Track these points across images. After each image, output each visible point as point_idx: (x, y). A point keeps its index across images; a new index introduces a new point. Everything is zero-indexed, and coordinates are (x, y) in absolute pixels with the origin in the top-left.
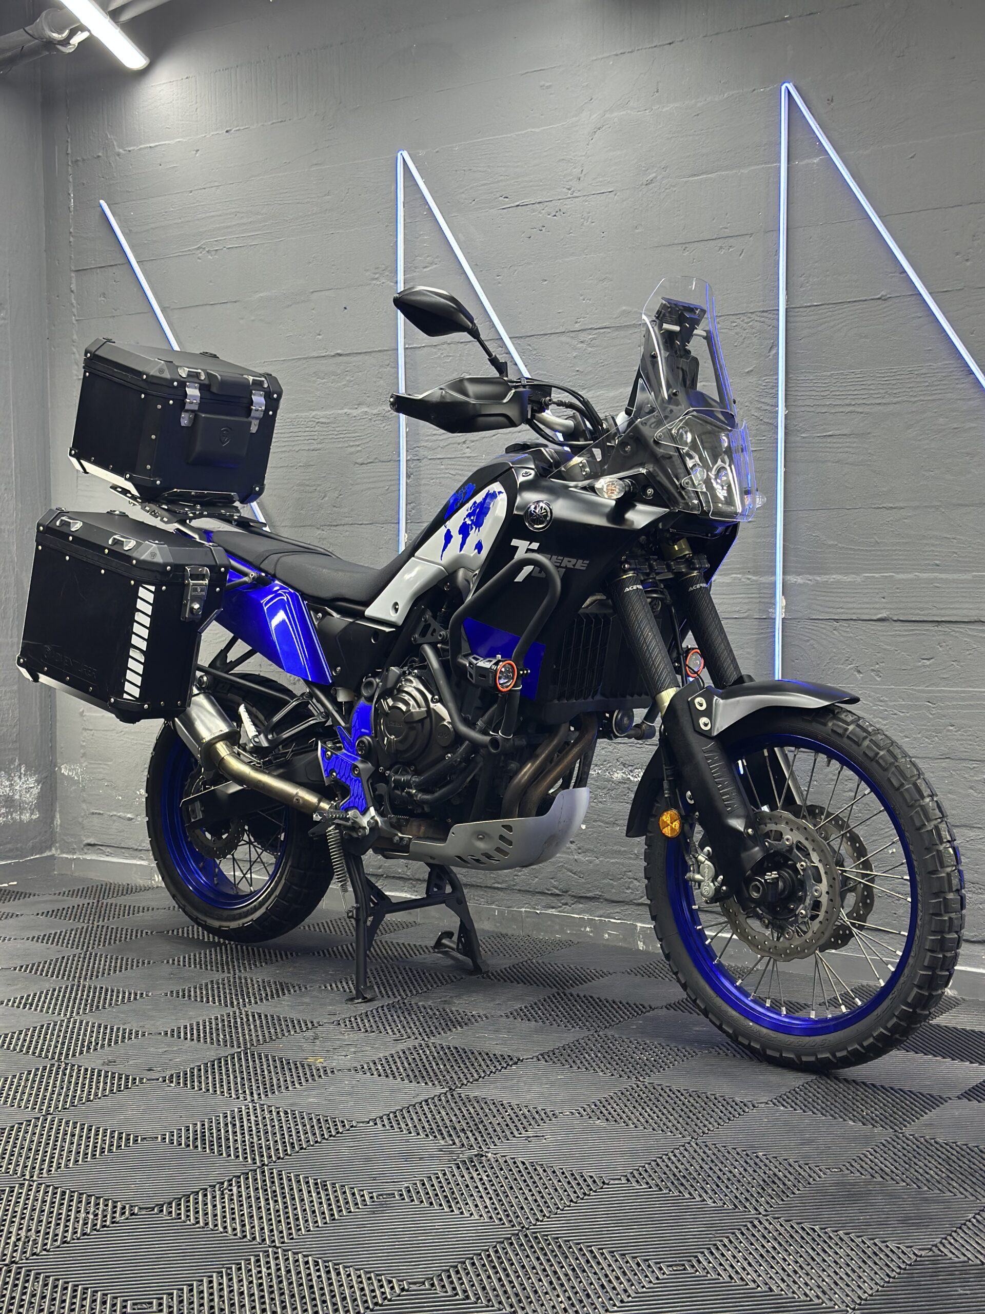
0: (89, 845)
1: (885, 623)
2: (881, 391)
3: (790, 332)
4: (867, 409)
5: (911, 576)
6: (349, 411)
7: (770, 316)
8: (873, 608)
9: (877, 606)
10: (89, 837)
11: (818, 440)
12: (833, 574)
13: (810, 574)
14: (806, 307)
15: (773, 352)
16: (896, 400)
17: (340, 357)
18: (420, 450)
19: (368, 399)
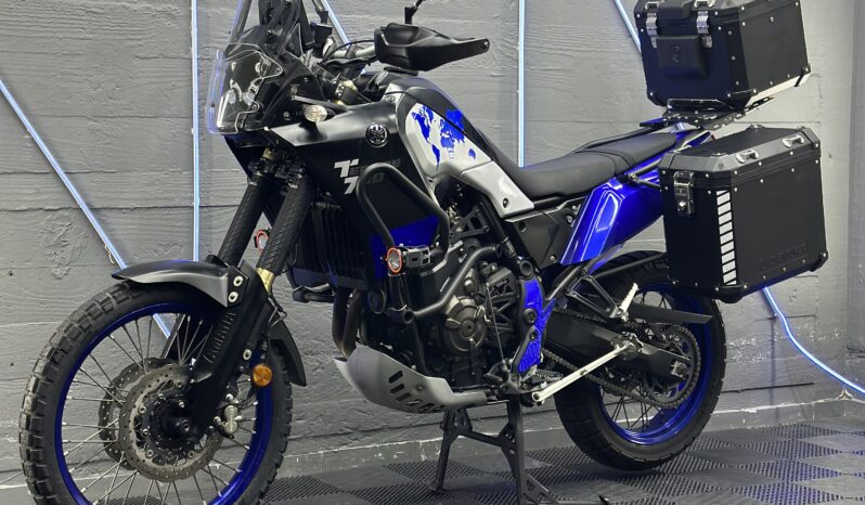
4: (571, 54)
18: (210, 49)
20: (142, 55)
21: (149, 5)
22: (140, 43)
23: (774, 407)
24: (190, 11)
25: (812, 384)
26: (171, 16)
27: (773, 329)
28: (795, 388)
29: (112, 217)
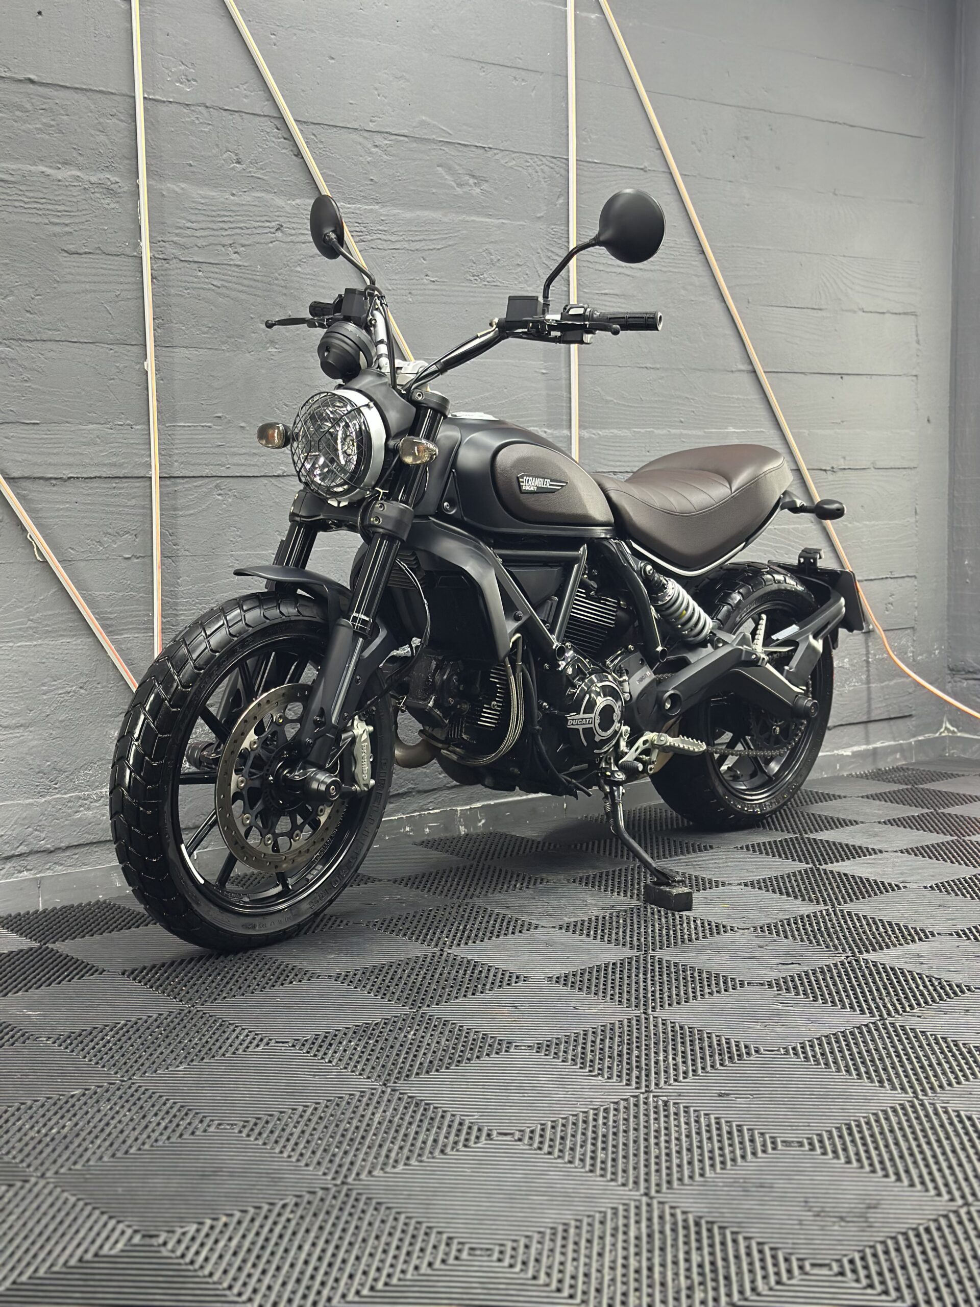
6: (49, 171)
7: (559, 163)
11: (596, 297)
12: (610, 428)
17: (31, 86)
18: (166, 245)
19: (80, 158)
20: (71, 248)
21: (79, 174)
22: (67, 229)
23: (871, 747)
24: (138, 186)
25: (910, 716)
26: (110, 192)
27: (867, 647)
28: (892, 722)
29: (35, 491)
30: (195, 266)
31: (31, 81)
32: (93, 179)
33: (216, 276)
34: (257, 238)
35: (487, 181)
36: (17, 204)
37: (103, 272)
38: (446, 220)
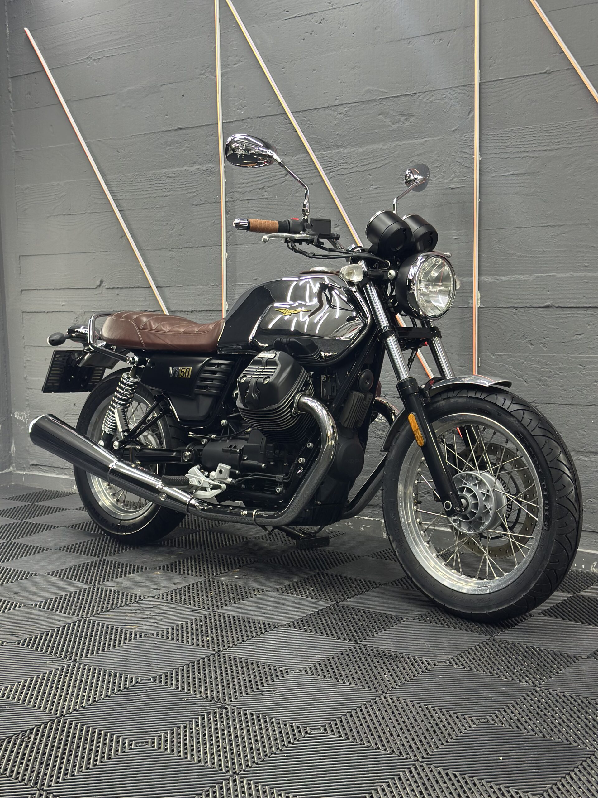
0: (33, 465)
1: (550, 309)
2: (547, 140)
3: (482, 100)
4: (536, 155)
5: (568, 275)
6: (188, 168)
7: (468, 89)
8: (541, 299)
9: (544, 297)
10: (33, 460)
11: (503, 178)
12: (513, 275)
13: (498, 275)
14: (494, 81)
15: (471, 115)
16: (556, 147)
17: (181, 131)
18: (235, 194)
19: (200, 159)
20: (195, 203)
21: (198, 167)
22: (195, 194)
30: (247, 202)
31: (181, 129)
32: (204, 168)
33: (256, 205)
34: (275, 182)
35: (413, 116)
36: (176, 186)
37: (208, 212)
38: (385, 147)
